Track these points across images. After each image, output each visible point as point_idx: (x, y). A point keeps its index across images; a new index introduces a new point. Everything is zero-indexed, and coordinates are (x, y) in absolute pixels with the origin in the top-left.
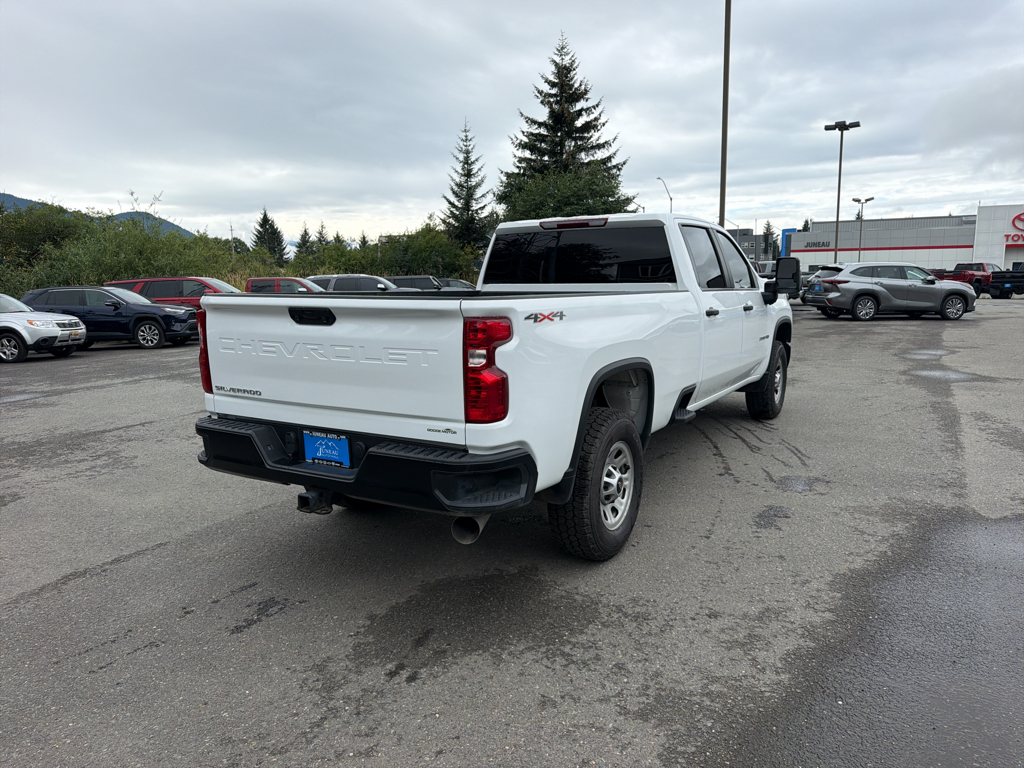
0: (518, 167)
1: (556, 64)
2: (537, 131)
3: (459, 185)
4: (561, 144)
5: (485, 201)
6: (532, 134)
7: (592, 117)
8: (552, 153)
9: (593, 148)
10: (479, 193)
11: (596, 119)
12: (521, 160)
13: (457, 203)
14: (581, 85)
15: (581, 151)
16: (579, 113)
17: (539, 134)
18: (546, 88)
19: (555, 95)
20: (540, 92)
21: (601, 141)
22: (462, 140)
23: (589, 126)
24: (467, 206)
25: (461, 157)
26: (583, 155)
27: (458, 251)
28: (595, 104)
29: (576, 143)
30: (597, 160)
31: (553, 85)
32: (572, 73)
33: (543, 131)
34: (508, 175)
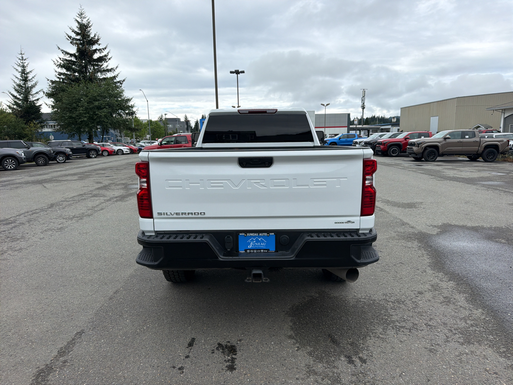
0: (58, 78)
1: (78, 22)
2: (70, 59)
3: (19, 86)
4: (86, 67)
5: (37, 96)
6: (66, 60)
7: (103, 54)
8: (79, 72)
9: (104, 71)
10: (34, 91)
11: (105, 56)
12: (60, 74)
13: (18, 96)
14: (95, 36)
15: (98, 72)
16: (95, 51)
17: (71, 61)
18: (73, 35)
19: (79, 40)
20: (70, 37)
21: (109, 68)
22: (19, 59)
23: (101, 59)
24: (26, 99)
25: (20, 69)
26: (99, 74)
27: (23, 126)
28: (104, 47)
29: (94, 68)
30: (107, 78)
31: (77, 34)
32: (89, 29)
33: (73, 59)
34: (53, 82)
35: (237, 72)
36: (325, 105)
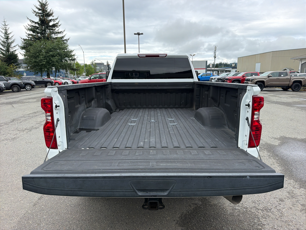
0: (28, 37)
1: (40, 2)
2: (35, 25)
3: (4, 42)
4: (45, 30)
5: (15, 49)
6: (33, 26)
7: (55, 23)
8: (41, 33)
9: (56, 33)
10: (13, 45)
11: (57, 23)
12: (29, 35)
13: (3, 49)
14: (50, 11)
16: (51, 20)
17: (36, 26)
18: (37, 10)
19: (41, 13)
20: (35, 12)
21: (59, 31)
22: (3, 25)
23: (54, 26)
24: (8, 50)
25: (4, 31)
26: (53, 35)
27: (6, 67)
28: (56, 18)
29: (50, 31)
30: (58, 38)
31: (40, 10)
32: (46, 6)
33: (37, 25)
34: (24, 40)
35: (139, 34)
36: (192, 55)
